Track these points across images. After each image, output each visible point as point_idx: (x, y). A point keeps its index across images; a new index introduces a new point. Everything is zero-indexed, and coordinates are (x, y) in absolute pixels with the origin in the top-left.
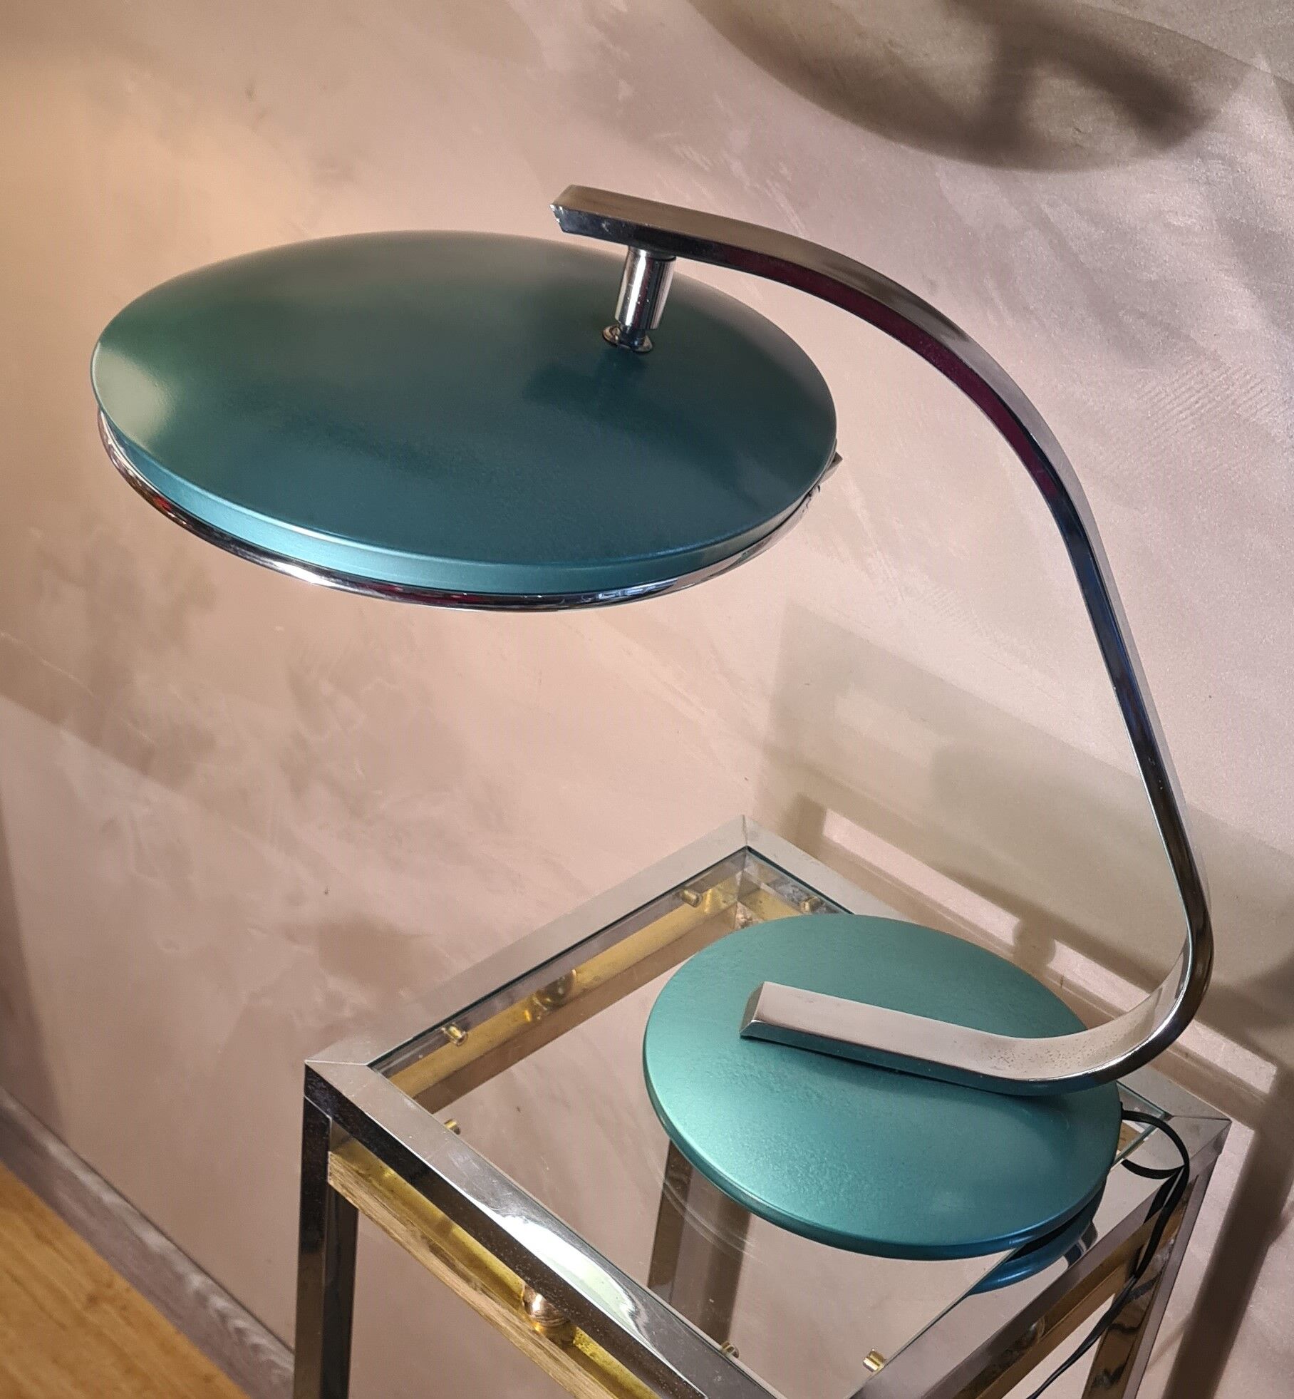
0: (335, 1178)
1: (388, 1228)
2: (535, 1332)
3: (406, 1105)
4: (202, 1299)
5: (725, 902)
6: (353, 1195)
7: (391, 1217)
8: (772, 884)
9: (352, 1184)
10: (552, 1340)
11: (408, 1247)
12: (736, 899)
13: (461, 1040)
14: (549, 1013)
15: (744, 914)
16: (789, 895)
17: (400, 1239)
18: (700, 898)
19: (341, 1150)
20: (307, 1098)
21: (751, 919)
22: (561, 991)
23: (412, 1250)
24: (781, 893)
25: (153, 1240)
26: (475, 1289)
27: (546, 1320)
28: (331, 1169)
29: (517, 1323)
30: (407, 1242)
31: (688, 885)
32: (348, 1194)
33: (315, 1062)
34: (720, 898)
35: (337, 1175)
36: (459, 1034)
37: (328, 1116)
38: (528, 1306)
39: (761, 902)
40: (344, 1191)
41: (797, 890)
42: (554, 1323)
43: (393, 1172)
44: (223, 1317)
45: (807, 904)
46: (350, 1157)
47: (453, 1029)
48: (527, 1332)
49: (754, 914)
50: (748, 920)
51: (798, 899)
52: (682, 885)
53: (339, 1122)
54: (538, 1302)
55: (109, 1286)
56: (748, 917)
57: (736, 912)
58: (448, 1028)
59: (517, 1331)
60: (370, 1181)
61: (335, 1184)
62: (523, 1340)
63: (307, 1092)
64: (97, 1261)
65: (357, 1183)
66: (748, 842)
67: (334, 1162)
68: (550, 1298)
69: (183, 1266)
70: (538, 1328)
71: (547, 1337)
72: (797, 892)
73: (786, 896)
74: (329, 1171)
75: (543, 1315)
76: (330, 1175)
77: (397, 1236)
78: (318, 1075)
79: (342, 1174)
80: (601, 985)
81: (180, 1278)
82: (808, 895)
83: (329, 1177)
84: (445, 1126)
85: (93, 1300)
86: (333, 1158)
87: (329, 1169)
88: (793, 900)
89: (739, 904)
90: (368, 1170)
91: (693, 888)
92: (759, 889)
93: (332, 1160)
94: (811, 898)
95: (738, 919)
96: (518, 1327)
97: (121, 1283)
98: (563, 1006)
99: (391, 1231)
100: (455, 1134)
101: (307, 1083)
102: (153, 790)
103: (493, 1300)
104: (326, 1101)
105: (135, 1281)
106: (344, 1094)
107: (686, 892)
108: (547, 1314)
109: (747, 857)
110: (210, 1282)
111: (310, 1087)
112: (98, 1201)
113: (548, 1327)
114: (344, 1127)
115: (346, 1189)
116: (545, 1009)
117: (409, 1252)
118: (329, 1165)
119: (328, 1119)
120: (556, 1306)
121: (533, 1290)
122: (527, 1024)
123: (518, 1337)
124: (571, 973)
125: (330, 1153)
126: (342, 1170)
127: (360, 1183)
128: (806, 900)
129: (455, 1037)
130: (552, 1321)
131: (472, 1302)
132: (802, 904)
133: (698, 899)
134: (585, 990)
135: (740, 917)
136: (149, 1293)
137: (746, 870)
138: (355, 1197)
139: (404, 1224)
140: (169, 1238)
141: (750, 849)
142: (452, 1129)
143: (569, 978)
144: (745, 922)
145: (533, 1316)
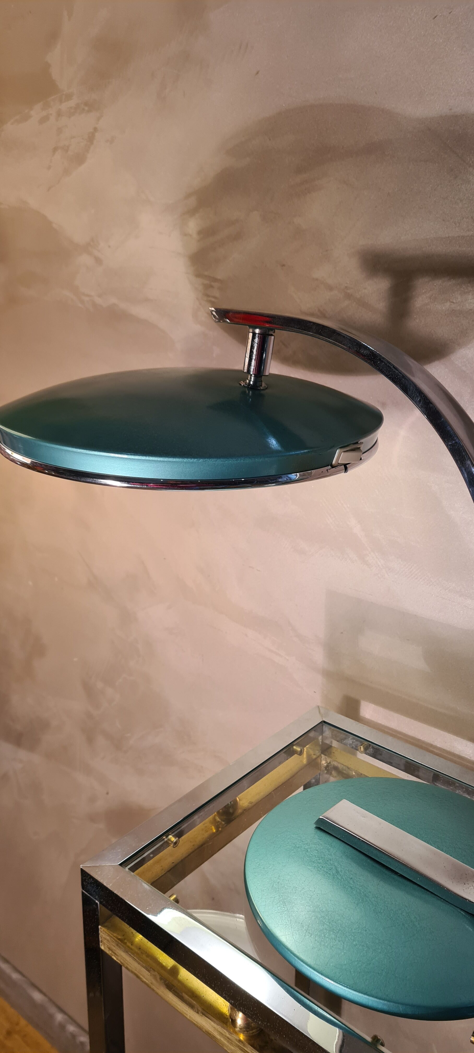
0: (104, 944)
1: (139, 975)
2: (240, 1041)
3: (144, 887)
4: (62, 1027)
5: (314, 755)
6: (115, 954)
7: (141, 967)
8: (340, 741)
9: (114, 946)
10: (252, 1046)
11: (153, 987)
12: (320, 753)
13: (175, 843)
14: (225, 825)
15: (326, 761)
16: (350, 744)
17: (147, 981)
18: (302, 749)
19: (106, 924)
20: (83, 891)
21: (330, 763)
22: (231, 811)
23: (155, 989)
24: (345, 744)
25: (37, 996)
26: (198, 1013)
27: (247, 1031)
28: (101, 938)
29: (228, 1035)
30: (152, 983)
31: (295, 743)
32: (112, 954)
33: (87, 866)
34: (311, 752)
35: (105, 941)
36: (173, 839)
37: (97, 901)
38: (234, 1022)
39: (334, 753)
40: (111, 952)
41: (355, 741)
42: (253, 1033)
43: (141, 936)
44: (74, 1036)
45: (362, 747)
46: (113, 928)
47: (170, 837)
48: (235, 1041)
49: (331, 760)
50: (328, 763)
51: (356, 746)
52: (291, 744)
53: (104, 905)
54: (240, 1019)
55: (17, 1024)
56: (328, 762)
57: (321, 760)
58: (167, 837)
59: (228, 1042)
60: (125, 943)
61: (104, 948)
62: (233, 1048)
63: (83, 887)
64: (11, 1011)
65: (117, 945)
66: (323, 718)
67: (103, 933)
68: (248, 1015)
69: (52, 1010)
70: (242, 1037)
71: (249, 1044)
72: (355, 742)
73: (348, 746)
74: (100, 939)
75: (244, 1028)
76: (101, 942)
77: (145, 980)
78: (89, 875)
79: (108, 940)
80: (253, 806)
81: (51, 1017)
82: (361, 742)
83: (101, 944)
84: (169, 898)
85: (9, 1033)
86: (102, 930)
87: (100, 937)
88: (353, 747)
89: (322, 755)
90: (123, 935)
91: (298, 745)
92: (331, 746)
93: (101, 932)
94: (363, 744)
95: (323, 764)
96: (228, 1038)
97: (23, 1022)
98: (233, 820)
99: (141, 977)
100: (176, 904)
101: (83, 881)
102: (23, 754)
103: (210, 1020)
104: (94, 891)
105: (30, 1020)
106: (105, 884)
107: (295, 747)
108: (247, 1028)
109: (324, 727)
110: (66, 1017)
111: (85, 883)
112: (10, 978)
113: (249, 1036)
114: (107, 908)
115: (112, 951)
116: (223, 823)
117: (153, 990)
118: (100, 935)
119: (97, 904)
120: (253, 1020)
121: (236, 1009)
122: (214, 833)
123: (230, 1046)
124: (236, 800)
125: (100, 927)
126: (108, 938)
127: (119, 945)
128: (361, 745)
129: (172, 842)
130: (251, 1032)
131: (196, 1022)
132: (359, 748)
133: (301, 750)
134: (245, 810)
135: (324, 763)
136: (37, 1026)
137: (324, 735)
138: (117, 955)
139: (149, 971)
140: (45, 995)
141: (324, 722)
142: (173, 900)
143: (235, 802)
144: (327, 765)
145: (238, 1029)
